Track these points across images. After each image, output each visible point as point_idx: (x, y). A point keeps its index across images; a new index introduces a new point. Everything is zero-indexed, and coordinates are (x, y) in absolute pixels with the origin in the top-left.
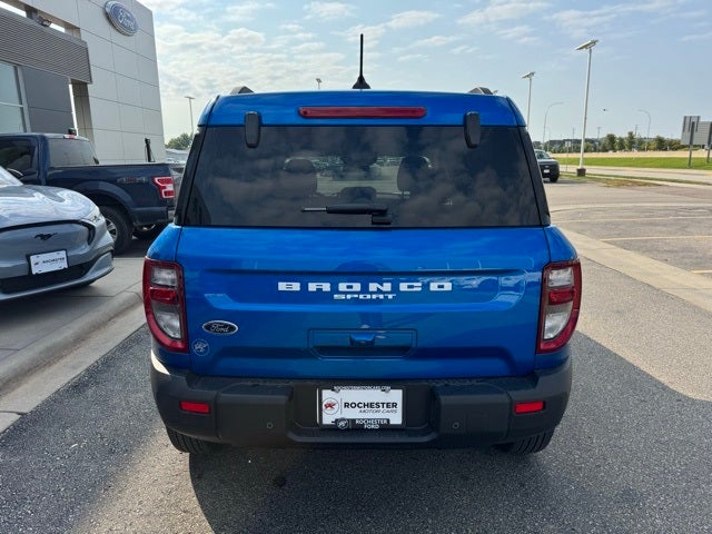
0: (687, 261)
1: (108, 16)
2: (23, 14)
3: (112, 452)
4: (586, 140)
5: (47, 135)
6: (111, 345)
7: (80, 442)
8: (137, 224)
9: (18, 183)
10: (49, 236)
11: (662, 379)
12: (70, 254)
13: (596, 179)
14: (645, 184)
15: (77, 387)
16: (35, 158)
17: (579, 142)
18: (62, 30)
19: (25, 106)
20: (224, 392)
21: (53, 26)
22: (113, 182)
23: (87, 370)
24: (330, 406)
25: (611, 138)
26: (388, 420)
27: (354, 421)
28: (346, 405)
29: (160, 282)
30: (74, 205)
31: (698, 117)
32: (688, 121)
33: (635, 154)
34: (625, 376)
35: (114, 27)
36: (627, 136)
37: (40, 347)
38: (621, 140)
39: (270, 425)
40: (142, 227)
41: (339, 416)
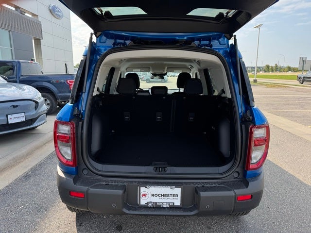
0: (306, 121)
1: (50, 11)
2: (14, 9)
3: (39, 211)
4: (257, 67)
5: (20, 61)
6: (44, 157)
7: (24, 205)
8: (59, 101)
9: (6, 82)
10: (17, 106)
11: (300, 178)
12: (27, 114)
13: (262, 84)
14: (284, 87)
15: (26, 177)
16: (15, 71)
17: (254, 68)
18: (30, 16)
19: (13, 48)
20: (91, 188)
21: (26, 14)
22: (49, 82)
23: (31, 169)
24: (144, 195)
25: (268, 67)
26: (174, 203)
27: (156, 203)
28: (153, 195)
29: (62, 132)
30: (30, 92)
31: (306, 58)
32: (301, 59)
33: (278, 73)
34: (283, 176)
35: (53, 15)
36: (275, 65)
37: (10, 158)
38: (272, 67)
39: (114, 205)
40: (61, 102)
41: (149, 201)
